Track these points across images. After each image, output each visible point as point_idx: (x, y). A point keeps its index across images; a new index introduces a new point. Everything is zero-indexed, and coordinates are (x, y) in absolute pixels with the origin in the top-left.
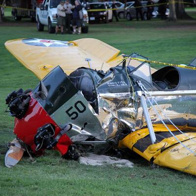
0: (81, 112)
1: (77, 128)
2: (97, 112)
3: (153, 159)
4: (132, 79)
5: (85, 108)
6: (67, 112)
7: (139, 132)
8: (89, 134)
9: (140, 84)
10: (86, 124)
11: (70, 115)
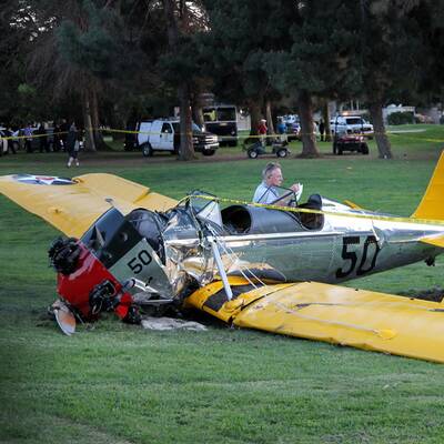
0: (145, 264)
1: (141, 285)
2: (164, 264)
3: (231, 319)
4: (200, 222)
5: (151, 258)
6: (129, 264)
7: (208, 287)
8: (154, 291)
9: (210, 227)
10: (151, 278)
11: (133, 269)
